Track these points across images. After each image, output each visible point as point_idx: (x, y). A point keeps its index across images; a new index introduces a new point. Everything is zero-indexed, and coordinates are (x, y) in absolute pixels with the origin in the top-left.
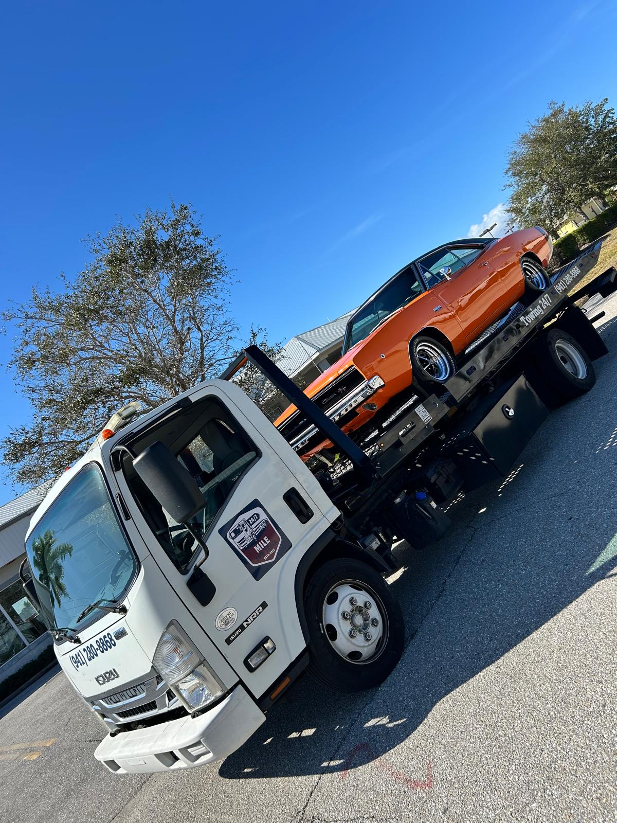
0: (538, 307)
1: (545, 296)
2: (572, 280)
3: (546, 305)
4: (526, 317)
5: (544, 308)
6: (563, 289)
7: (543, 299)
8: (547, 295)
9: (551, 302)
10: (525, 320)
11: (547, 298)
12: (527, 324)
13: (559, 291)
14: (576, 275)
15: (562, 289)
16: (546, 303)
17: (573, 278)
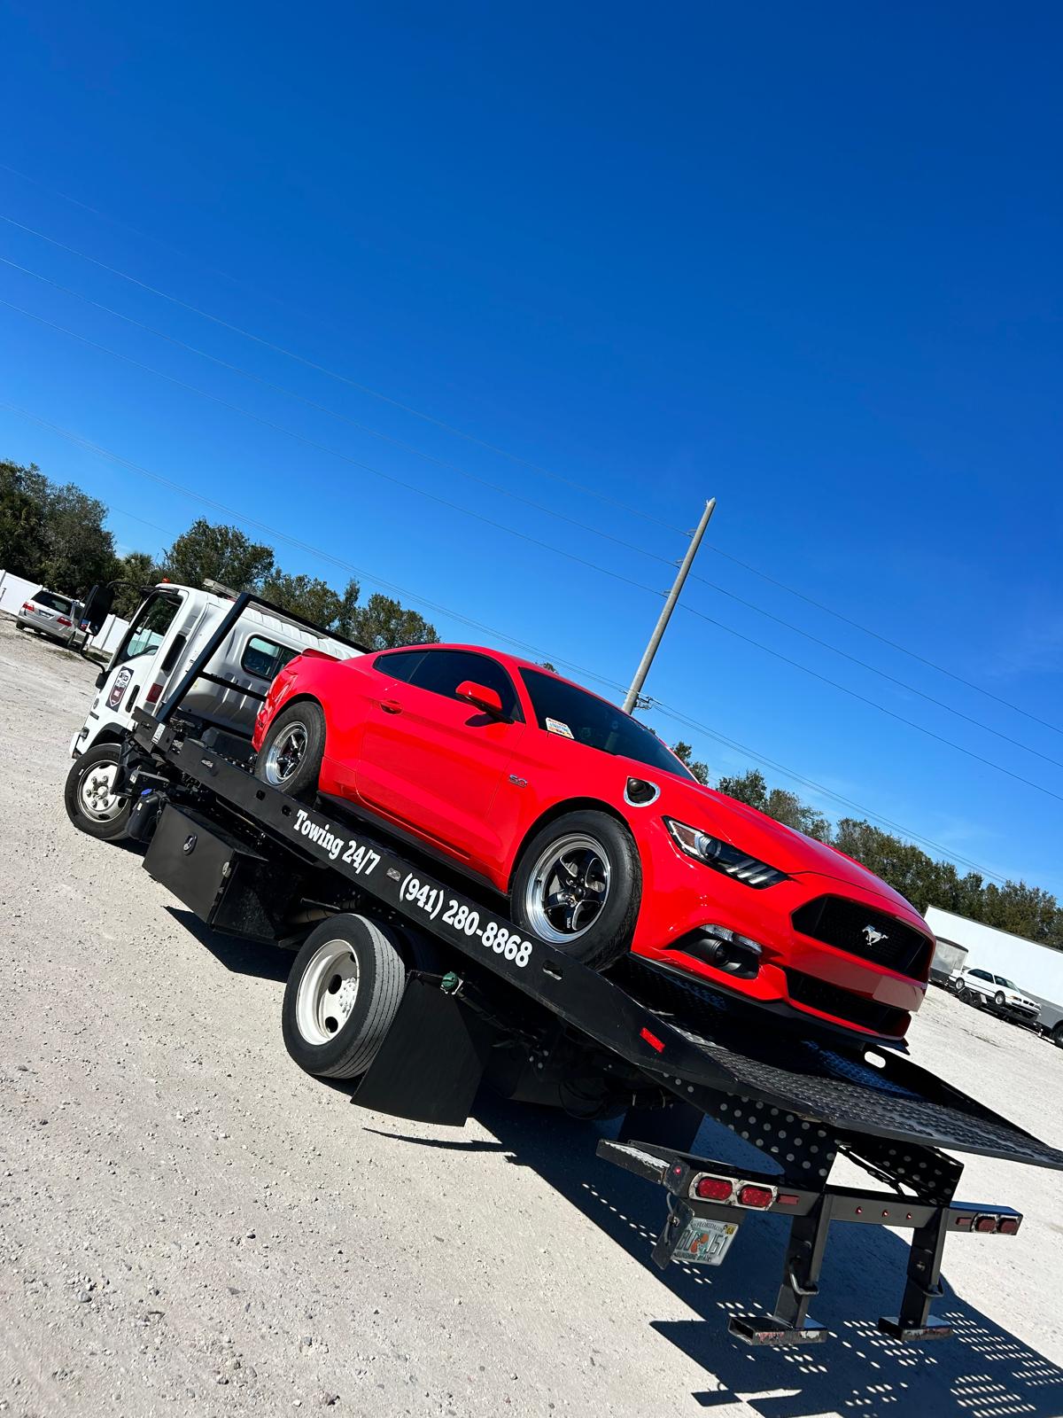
0: (341, 843)
1: (371, 854)
2: (469, 932)
3: (353, 861)
4: (308, 822)
5: (345, 857)
6: (421, 904)
7: (363, 849)
8: (378, 858)
9: (368, 872)
10: (303, 822)
11: (370, 861)
12: (297, 827)
13: (407, 890)
14: (498, 950)
15: (416, 900)
16: (358, 860)
17: (479, 938)
